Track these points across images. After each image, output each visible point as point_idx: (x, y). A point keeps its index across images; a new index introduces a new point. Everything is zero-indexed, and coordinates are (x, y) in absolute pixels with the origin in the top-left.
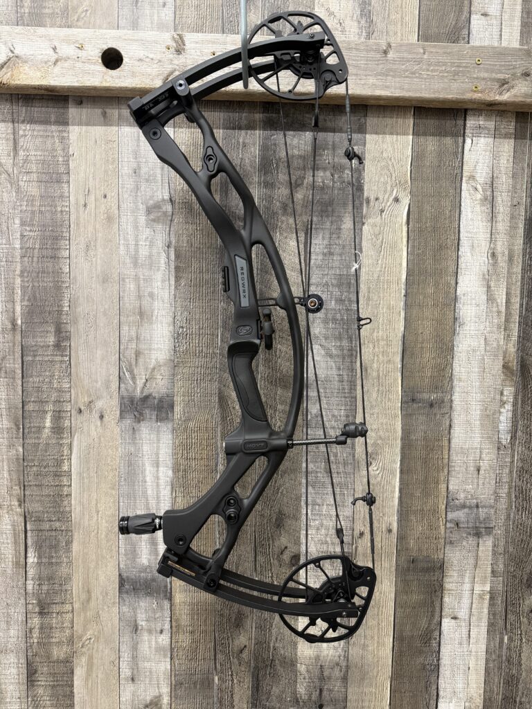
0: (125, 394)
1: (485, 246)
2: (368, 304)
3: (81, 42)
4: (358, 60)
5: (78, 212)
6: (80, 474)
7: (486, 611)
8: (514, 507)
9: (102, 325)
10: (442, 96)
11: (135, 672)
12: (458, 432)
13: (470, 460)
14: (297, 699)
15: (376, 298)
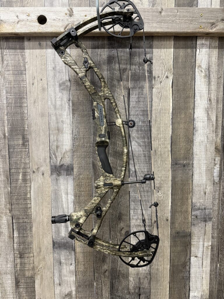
0: (53, 164)
1: (206, 96)
2: (155, 123)
3: (28, 13)
4: (149, 16)
5: (30, 87)
6: (35, 199)
7: (209, 253)
8: (221, 209)
9: (42, 135)
10: (186, 30)
11: (61, 282)
12: (196, 177)
13: (201, 189)
14: (129, 292)
15: (159, 120)
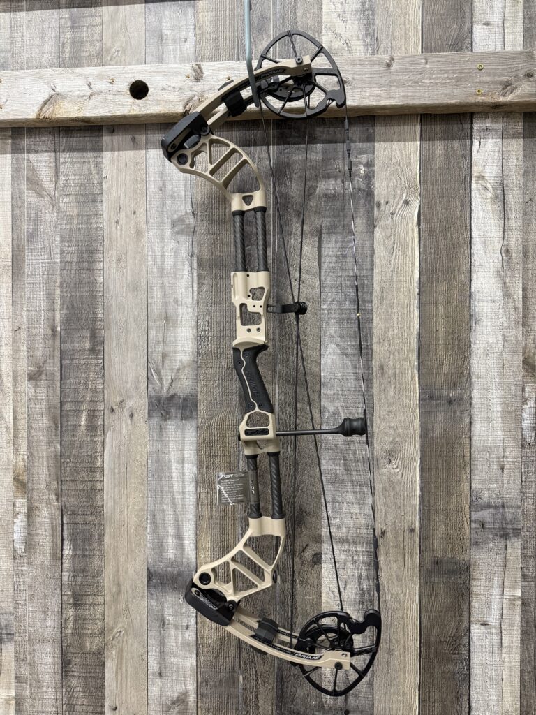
0: (153, 393)
1: (497, 243)
2: (381, 303)
3: (112, 77)
5: (111, 228)
6: (112, 470)
7: (518, 618)
9: (132, 330)
10: (446, 101)
11: (163, 668)
12: (479, 430)
13: (493, 458)
14: (322, 704)
15: (389, 297)
